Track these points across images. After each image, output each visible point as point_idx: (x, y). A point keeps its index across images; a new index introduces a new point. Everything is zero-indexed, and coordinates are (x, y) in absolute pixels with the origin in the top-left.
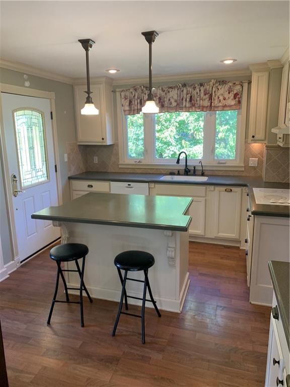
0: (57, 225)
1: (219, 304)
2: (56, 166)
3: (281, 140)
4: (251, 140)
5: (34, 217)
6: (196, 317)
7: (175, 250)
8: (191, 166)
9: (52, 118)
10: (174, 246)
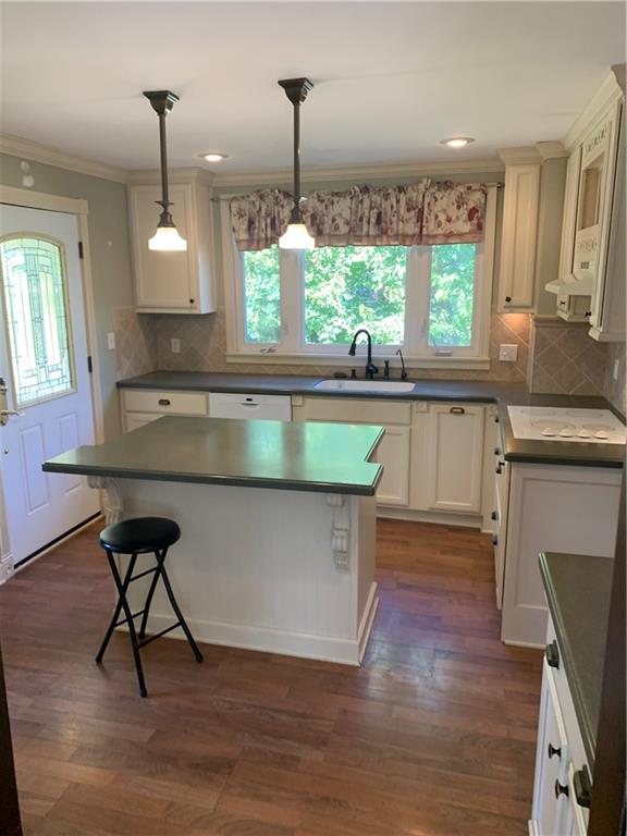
0: (98, 484)
1: (439, 647)
2: (90, 359)
3: (565, 307)
4: (505, 307)
5: (48, 468)
6: (392, 673)
7: (349, 536)
8: (378, 360)
9: (81, 256)
10: (346, 526)
